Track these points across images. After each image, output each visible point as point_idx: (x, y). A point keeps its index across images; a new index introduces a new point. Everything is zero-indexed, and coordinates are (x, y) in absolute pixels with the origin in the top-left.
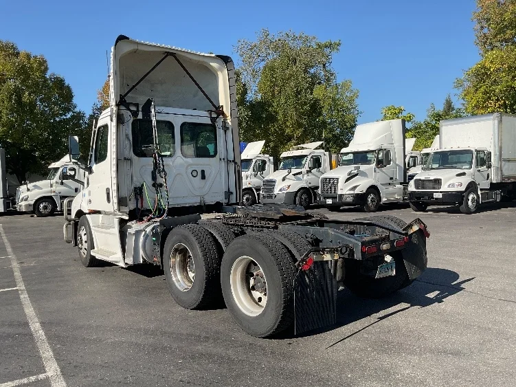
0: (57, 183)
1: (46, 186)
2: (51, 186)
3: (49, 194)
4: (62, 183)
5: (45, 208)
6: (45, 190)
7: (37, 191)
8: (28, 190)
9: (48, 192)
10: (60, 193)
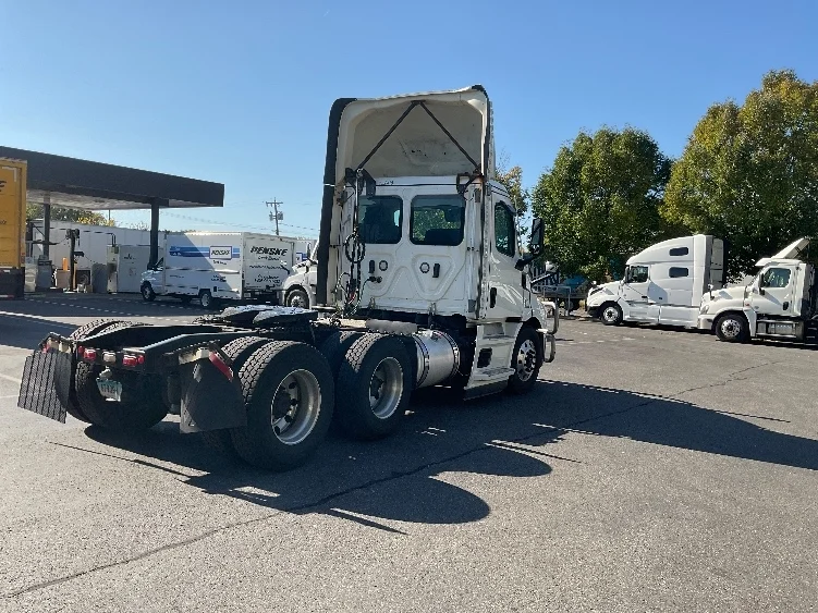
0: (754, 290)
1: (737, 294)
2: (746, 295)
3: (740, 308)
4: (763, 293)
5: (730, 328)
6: (735, 300)
7: (723, 301)
8: (712, 298)
9: (739, 304)
10: (757, 308)
